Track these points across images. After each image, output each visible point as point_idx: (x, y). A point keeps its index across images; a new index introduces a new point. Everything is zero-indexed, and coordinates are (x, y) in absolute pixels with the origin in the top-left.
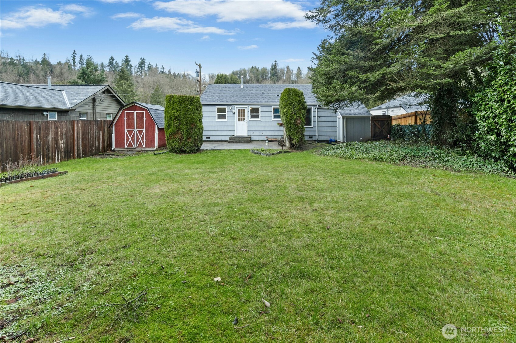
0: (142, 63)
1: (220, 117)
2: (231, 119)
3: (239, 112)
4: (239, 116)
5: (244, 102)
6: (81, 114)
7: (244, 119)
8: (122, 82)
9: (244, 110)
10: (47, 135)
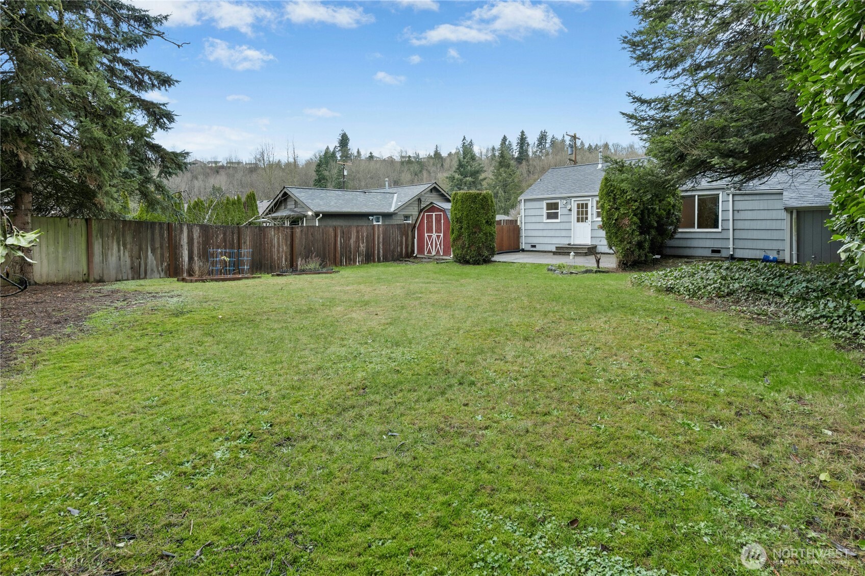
0: (543, 138)
1: (549, 216)
2: (565, 219)
3: (578, 208)
4: (578, 214)
5: (586, 192)
6: (407, 217)
7: (587, 218)
8: (502, 170)
9: (587, 205)
10: (350, 238)
